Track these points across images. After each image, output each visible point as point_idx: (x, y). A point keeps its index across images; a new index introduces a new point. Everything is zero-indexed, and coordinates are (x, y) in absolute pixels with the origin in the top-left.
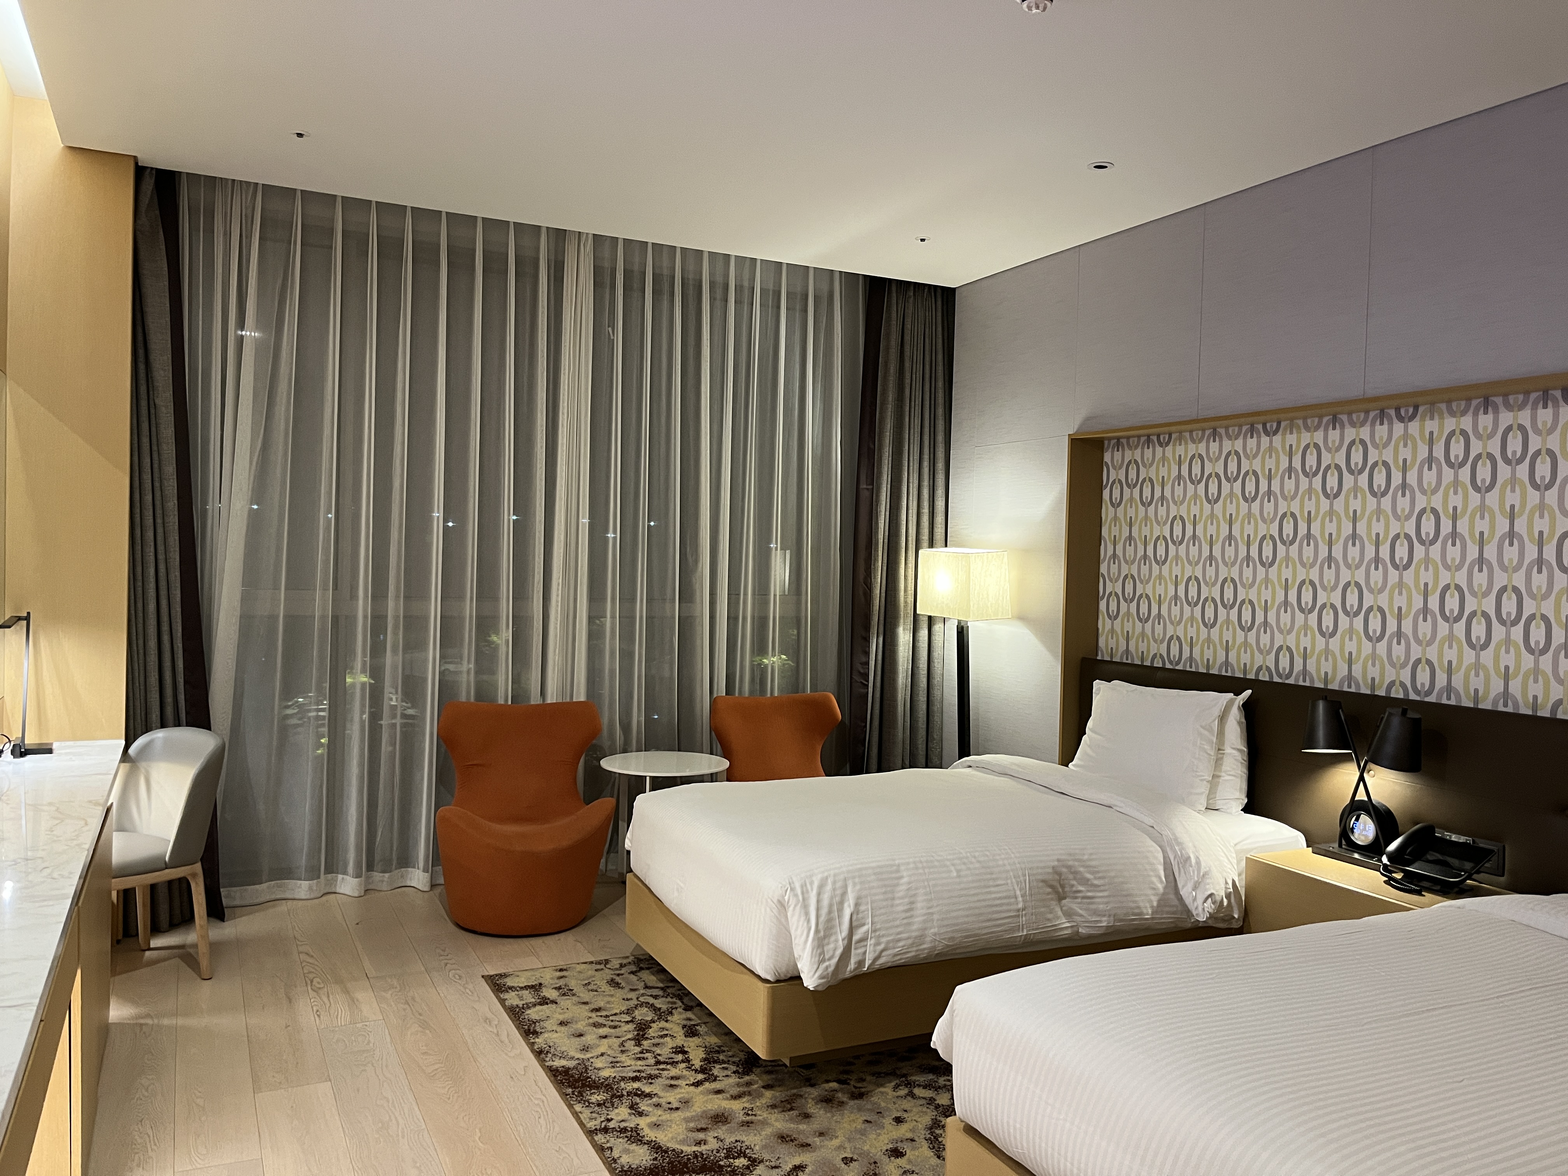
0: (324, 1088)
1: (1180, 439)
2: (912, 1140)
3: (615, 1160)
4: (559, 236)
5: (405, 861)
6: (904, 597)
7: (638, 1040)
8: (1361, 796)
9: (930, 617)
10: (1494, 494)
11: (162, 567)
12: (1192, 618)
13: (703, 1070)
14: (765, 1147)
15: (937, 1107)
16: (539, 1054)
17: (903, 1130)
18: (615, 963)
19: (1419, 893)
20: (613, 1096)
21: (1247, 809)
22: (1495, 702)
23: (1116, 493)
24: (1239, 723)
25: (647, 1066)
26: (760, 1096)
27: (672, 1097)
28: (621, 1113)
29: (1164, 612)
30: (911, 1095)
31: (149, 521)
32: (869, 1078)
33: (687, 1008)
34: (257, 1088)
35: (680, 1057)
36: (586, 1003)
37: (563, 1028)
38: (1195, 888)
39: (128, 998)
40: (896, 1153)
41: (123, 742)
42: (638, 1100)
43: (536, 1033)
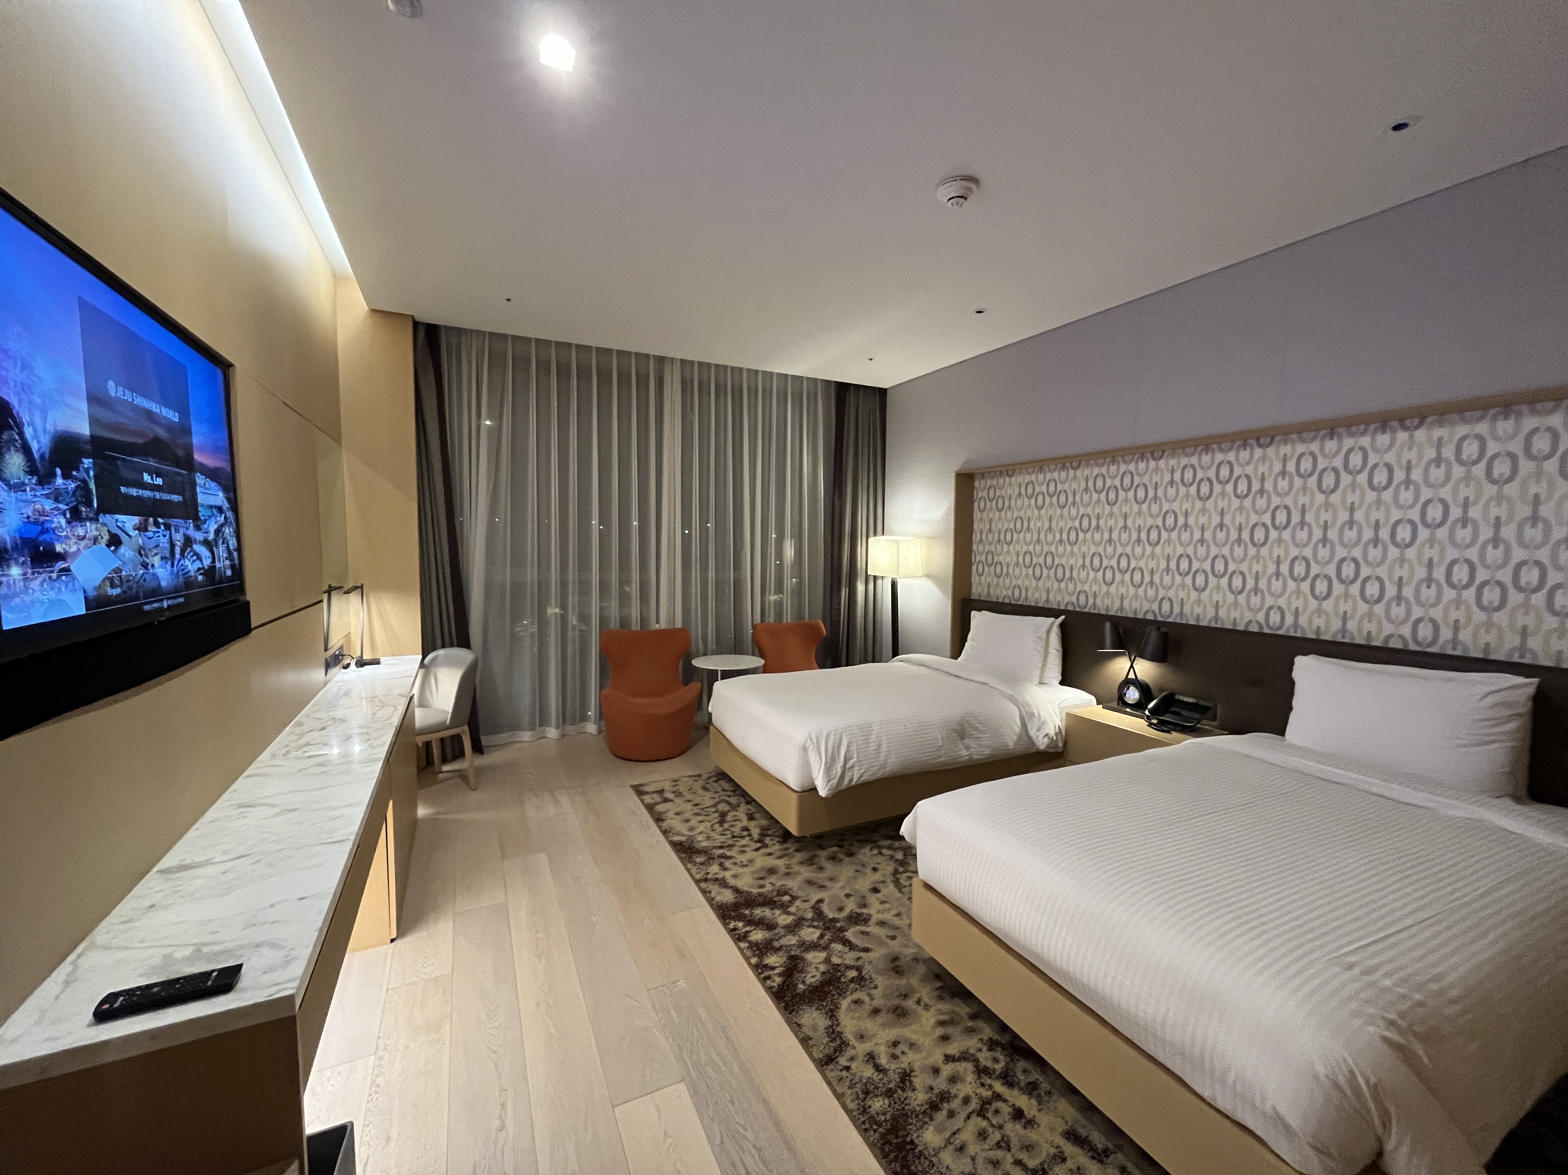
0: (542, 857)
1: (1020, 473)
2: (884, 882)
3: (713, 899)
4: (661, 360)
5: (584, 718)
6: (860, 564)
7: (722, 822)
8: (1131, 676)
9: (875, 577)
10: (1211, 501)
11: (439, 556)
12: (1027, 575)
13: (759, 841)
14: (799, 888)
15: (896, 860)
16: (665, 833)
17: (878, 876)
18: (705, 777)
19: (1168, 732)
20: (709, 858)
21: (1063, 683)
22: (1210, 622)
23: (982, 505)
24: (1058, 635)
25: (726, 839)
26: (793, 856)
27: (743, 858)
28: (714, 869)
29: (1011, 572)
30: (881, 854)
31: (430, 529)
32: (855, 844)
33: (748, 803)
34: (503, 857)
35: (746, 833)
36: (689, 801)
37: (678, 817)
38: (1038, 730)
39: (429, 803)
40: (876, 890)
41: (421, 657)
42: (723, 860)
43: (662, 820)
